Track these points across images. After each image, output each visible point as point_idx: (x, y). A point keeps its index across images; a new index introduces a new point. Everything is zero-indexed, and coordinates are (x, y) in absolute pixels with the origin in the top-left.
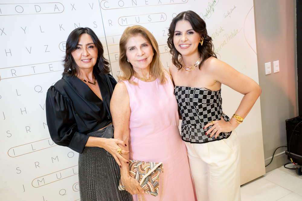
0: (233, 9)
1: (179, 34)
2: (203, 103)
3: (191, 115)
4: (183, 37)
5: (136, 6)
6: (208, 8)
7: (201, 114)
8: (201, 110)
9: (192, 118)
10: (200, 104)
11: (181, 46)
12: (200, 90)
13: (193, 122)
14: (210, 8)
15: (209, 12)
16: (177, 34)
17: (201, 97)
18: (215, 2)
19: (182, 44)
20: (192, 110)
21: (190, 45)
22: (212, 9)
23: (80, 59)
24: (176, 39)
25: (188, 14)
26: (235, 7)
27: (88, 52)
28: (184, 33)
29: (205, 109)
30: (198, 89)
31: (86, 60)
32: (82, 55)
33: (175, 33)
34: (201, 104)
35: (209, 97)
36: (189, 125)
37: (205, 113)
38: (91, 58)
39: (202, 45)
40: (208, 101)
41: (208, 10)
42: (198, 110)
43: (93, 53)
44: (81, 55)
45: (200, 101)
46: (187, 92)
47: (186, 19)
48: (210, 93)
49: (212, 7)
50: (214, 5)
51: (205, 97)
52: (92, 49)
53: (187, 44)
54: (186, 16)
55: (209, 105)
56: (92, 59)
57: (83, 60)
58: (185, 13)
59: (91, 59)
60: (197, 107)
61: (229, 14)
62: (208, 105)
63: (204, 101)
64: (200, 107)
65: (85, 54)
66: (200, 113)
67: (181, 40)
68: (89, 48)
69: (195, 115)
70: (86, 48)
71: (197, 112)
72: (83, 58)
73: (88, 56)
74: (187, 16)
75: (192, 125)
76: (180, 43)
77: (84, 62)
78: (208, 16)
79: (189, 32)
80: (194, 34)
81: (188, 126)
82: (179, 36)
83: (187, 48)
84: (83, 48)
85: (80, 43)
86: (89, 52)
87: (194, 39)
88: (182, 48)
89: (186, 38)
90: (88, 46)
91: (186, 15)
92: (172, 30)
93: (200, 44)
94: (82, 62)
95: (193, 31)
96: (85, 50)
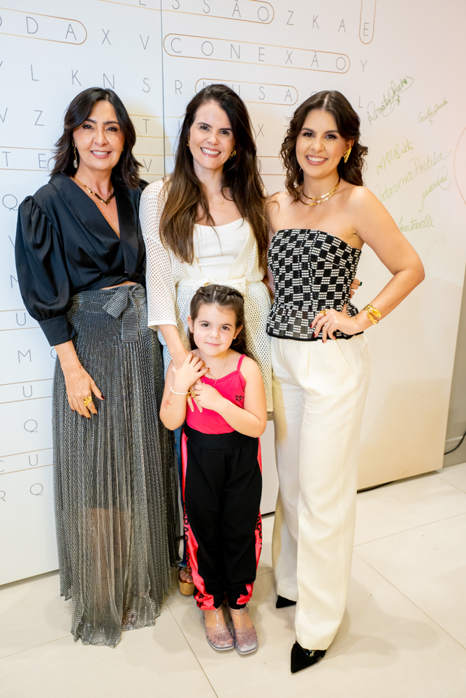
0: (441, 106)
1: (310, 134)
2: (327, 261)
3: (297, 282)
4: (316, 143)
5: (238, 60)
6: (389, 94)
7: (318, 281)
8: (320, 273)
9: (298, 290)
10: (323, 260)
11: (310, 158)
12: (328, 236)
13: (298, 297)
14: (392, 95)
15: (388, 102)
16: (305, 135)
17: (326, 247)
18: (406, 82)
19: (312, 156)
20: (301, 272)
21: (326, 159)
22: (396, 98)
23: (89, 148)
24: (303, 144)
25: (332, 99)
26: (445, 103)
27: (105, 138)
28: (319, 135)
29: (327, 273)
30: (325, 234)
31: (99, 153)
32: (94, 141)
33: (303, 132)
34: (324, 262)
35: (340, 253)
36: (289, 304)
37: (326, 281)
38: (109, 150)
39: (346, 161)
40: (337, 260)
41: (387, 97)
42: (314, 271)
43: (115, 140)
44: (92, 141)
45: (323, 254)
46: (301, 238)
47: (328, 109)
48: (343, 246)
49: (397, 93)
50: (403, 89)
51: (333, 250)
52: (114, 133)
53: (321, 157)
54: (328, 102)
55: (338, 268)
56: (111, 154)
57: (95, 152)
58: (327, 96)
59: (109, 152)
60: (315, 265)
61: (429, 115)
62: (334, 267)
63: (331, 257)
64: (321, 265)
65: (100, 140)
66: (316, 278)
67: (312, 147)
68: (109, 131)
69: (306, 282)
70: (104, 128)
71: (310, 277)
72: (94, 148)
73: (104, 145)
74: (330, 102)
75: (296, 303)
76: (310, 153)
77: (94, 155)
78: (386, 112)
79: (329, 135)
80: (336, 140)
81: (286, 306)
82: (309, 138)
83: (320, 163)
84: (96, 128)
85: (92, 118)
86: (108, 138)
87: (335, 149)
88: (310, 163)
89: (322, 145)
90: (107, 127)
91: (329, 100)
92: (298, 125)
93: (342, 159)
94: (91, 154)
95: (337, 134)
96: (100, 132)
